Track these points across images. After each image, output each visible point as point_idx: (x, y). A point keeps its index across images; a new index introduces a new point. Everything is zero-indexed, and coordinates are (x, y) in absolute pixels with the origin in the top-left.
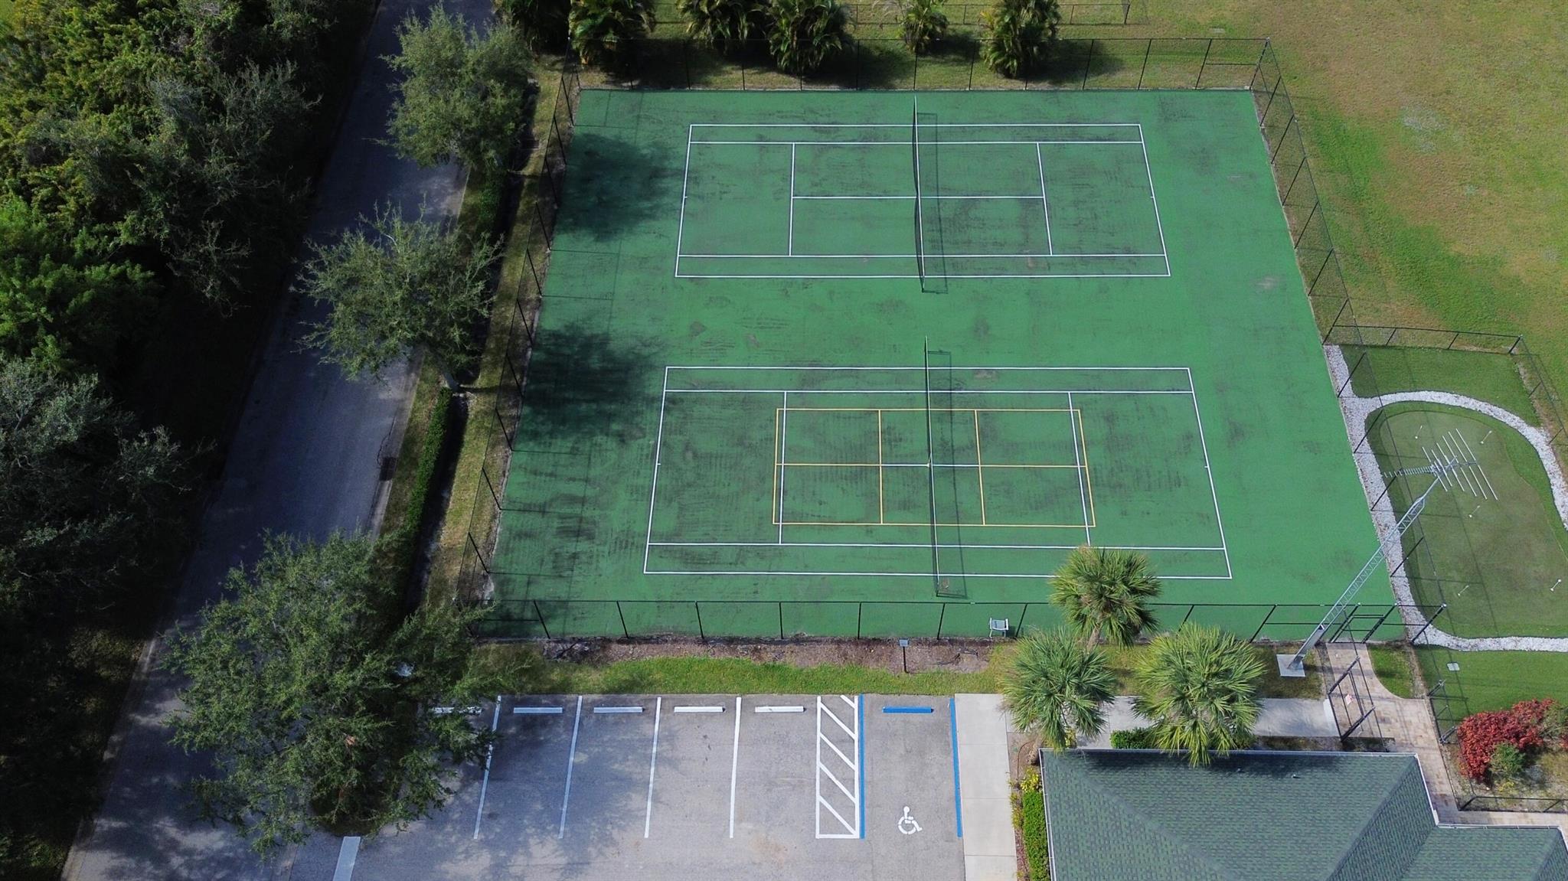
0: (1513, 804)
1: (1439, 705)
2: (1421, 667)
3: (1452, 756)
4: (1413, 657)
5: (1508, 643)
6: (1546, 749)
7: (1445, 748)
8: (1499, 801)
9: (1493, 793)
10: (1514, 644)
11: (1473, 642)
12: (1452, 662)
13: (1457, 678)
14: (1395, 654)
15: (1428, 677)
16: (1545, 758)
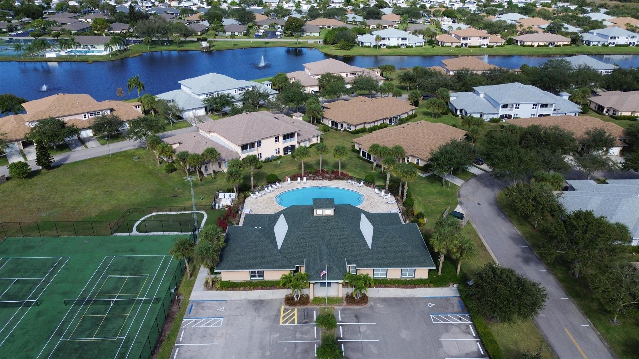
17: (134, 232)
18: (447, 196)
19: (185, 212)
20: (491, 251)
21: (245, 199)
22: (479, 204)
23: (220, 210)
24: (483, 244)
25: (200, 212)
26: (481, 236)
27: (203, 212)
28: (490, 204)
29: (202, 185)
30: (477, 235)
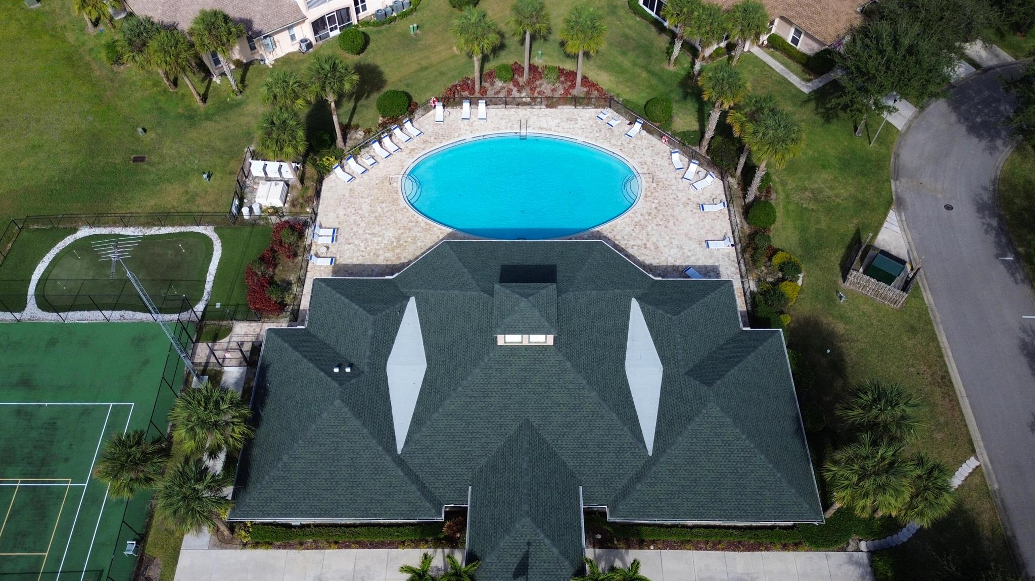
0: (297, 299)
1: (238, 317)
2: (214, 320)
3: (267, 318)
4: (208, 322)
5: (210, 278)
6: (272, 277)
7: (263, 320)
8: (295, 304)
9: (290, 305)
10: (211, 276)
11: (205, 293)
12: (215, 305)
13: (225, 305)
14: (204, 330)
15: (222, 318)
16: (276, 278)
17: (32, 311)
18: (864, 175)
19: (164, 231)
20: (966, 400)
21: (320, 181)
22: (949, 208)
23: (253, 223)
24: (947, 372)
25: (200, 229)
26: (943, 339)
27: (208, 231)
28: (981, 208)
29: (208, 117)
30: (934, 338)
